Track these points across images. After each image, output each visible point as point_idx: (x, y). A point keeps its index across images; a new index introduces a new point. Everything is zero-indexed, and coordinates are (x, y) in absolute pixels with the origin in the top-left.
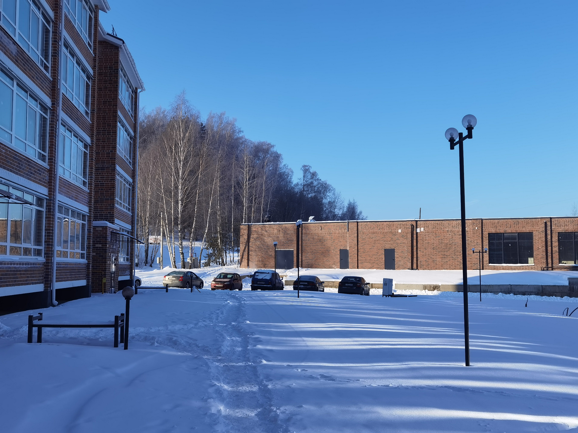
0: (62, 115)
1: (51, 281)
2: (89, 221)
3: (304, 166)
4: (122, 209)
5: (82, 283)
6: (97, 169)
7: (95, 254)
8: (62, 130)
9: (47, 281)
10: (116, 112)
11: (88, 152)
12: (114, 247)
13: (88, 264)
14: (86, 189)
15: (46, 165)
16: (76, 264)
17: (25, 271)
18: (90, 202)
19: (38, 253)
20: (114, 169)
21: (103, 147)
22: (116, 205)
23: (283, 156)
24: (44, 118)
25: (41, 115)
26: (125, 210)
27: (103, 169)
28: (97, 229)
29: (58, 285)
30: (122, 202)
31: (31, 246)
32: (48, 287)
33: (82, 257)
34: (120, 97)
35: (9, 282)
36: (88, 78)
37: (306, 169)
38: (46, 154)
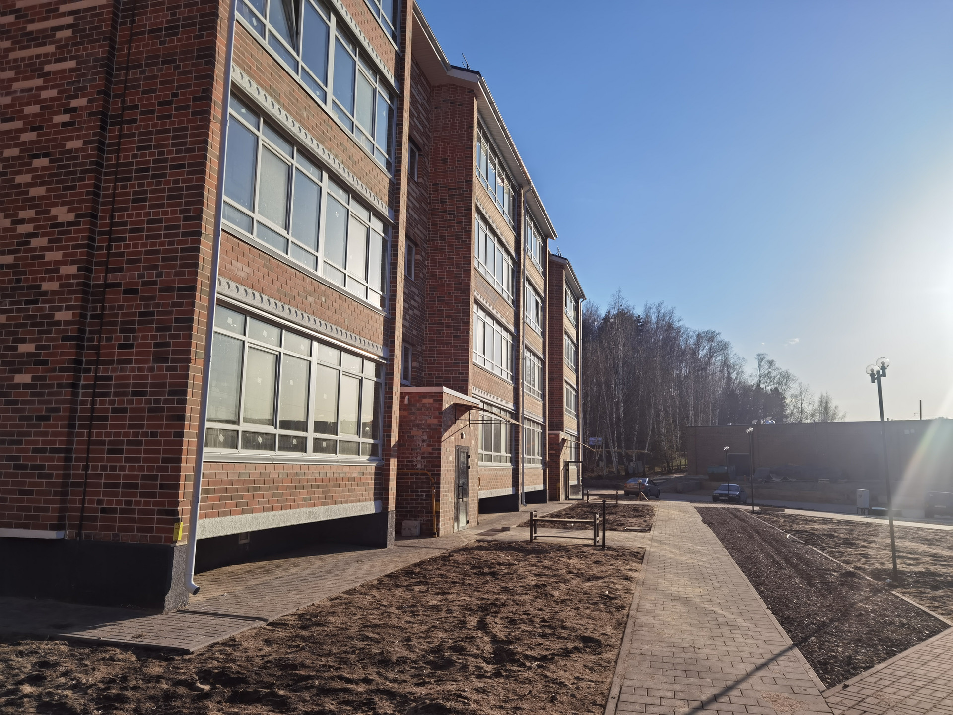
2: (545, 429)
3: (759, 355)
4: (569, 415)
7: (550, 460)
8: (523, 351)
9: (518, 485)
10: (562, 326)
11: (542, 367)
13: (545, 469)
14: (541, 401)
15: (513, 385)
18: (545, 412)
22: (565, 412)
23: (732, 344)
24: (512, 344)
26: (572, 417)
28: (552, 436)
29: (525, 489)
30: (570, 409)
31: (506, 455)
32: (518, 490)
35: (494, 485)
37: (761, 358)
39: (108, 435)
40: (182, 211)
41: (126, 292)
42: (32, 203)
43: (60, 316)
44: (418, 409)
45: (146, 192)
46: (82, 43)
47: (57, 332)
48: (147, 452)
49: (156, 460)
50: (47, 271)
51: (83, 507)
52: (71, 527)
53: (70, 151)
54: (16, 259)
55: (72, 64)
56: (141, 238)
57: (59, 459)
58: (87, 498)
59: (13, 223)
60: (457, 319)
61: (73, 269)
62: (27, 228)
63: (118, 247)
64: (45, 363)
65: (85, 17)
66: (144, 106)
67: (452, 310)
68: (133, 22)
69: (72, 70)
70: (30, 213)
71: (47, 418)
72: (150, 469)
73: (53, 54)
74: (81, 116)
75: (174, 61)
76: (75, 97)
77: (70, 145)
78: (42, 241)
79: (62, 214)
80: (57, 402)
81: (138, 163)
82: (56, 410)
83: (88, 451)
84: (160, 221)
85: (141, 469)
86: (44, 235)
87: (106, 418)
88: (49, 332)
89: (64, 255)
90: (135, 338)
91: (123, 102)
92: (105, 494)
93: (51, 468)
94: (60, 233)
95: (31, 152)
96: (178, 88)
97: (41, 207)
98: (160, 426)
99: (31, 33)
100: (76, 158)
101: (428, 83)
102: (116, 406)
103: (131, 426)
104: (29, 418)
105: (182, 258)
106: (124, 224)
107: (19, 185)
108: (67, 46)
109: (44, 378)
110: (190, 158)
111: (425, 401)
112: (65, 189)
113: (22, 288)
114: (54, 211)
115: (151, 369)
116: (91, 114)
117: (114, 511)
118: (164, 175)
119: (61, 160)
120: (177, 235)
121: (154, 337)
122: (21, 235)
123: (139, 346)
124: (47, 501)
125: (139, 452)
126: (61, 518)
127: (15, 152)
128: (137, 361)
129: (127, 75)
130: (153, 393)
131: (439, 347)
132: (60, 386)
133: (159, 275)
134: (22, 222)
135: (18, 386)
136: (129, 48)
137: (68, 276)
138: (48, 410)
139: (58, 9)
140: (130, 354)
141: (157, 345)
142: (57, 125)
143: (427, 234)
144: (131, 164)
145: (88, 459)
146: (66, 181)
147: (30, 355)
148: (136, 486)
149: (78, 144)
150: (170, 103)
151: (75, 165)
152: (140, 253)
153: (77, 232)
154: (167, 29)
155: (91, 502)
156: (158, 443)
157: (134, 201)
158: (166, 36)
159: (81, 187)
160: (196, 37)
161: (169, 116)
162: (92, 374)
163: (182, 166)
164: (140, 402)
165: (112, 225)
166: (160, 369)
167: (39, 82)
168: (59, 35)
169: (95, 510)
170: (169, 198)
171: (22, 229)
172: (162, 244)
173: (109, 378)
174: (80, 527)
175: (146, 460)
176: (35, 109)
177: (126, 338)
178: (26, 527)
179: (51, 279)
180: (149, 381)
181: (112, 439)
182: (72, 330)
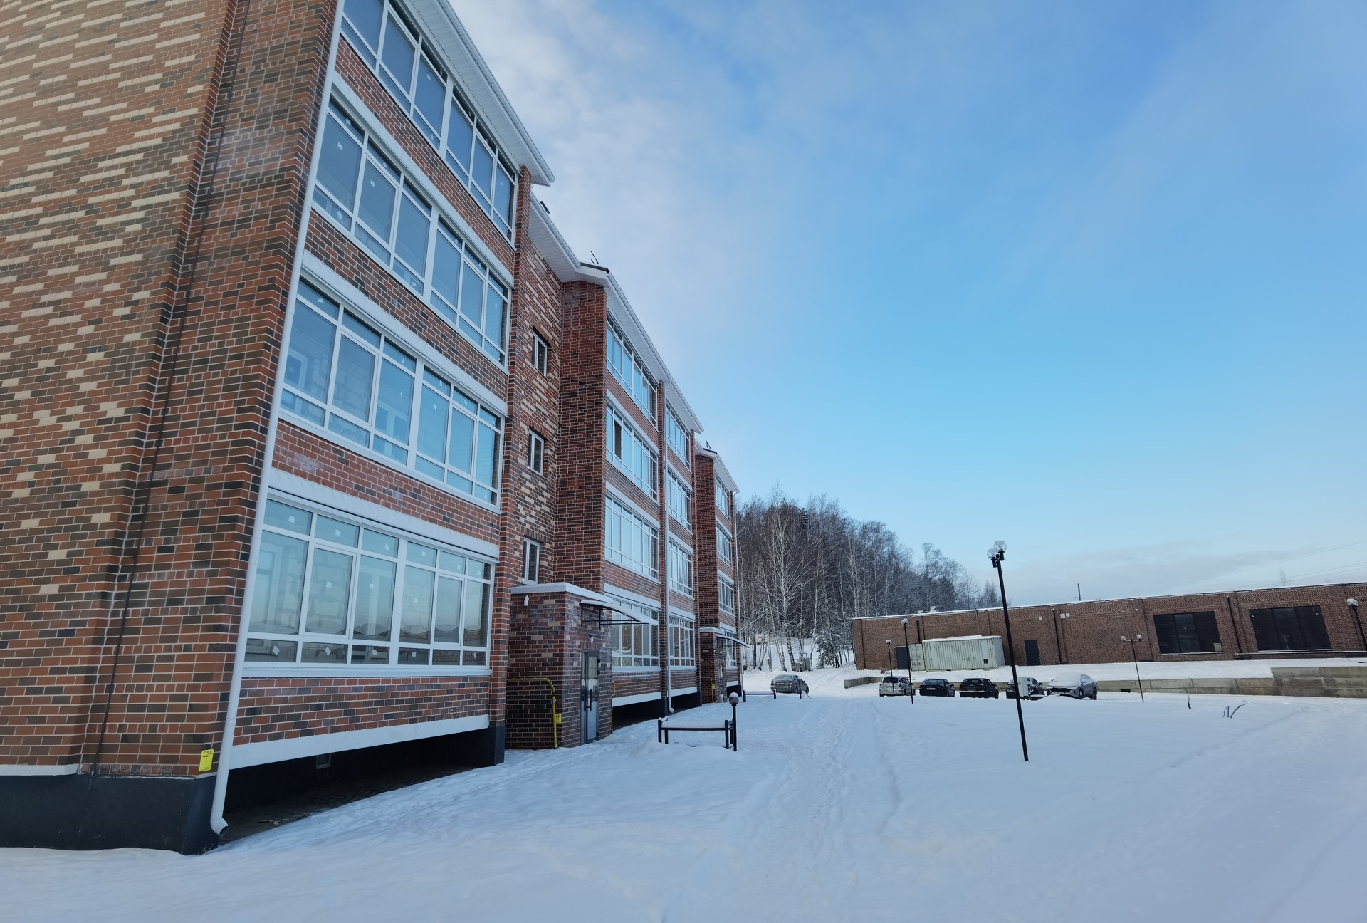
0: (669, 534)
1: (667, 689)
2: (696, 628)
3: (925, 544)
4: (725, 611)
5: (693, 690)
6: (700, 575)
7: (703, 660)
8: (669, 546)
9: (664, 689)
10: (714, 519)
11: (692, 562)
12: (721, 652)
13: (698, 670)
14: (692, 597)
15: (657, 581)
16: (687, 671)
17: (646, 680)
18: (696, 609)
19: (655, 662)
20: (715, 574)
21: (705, 553)
22: (720, 609)
24: (655, 539)
25: (652, 537)
26: (729, 613)
27: (705, 574)
28: (704, 635)
29: (673, 693)
30: (725, 605)
31: (650, 656)
32: (664, 695)
33: (692, 664)
34: (717, 504)
35: (634, 691)
36: (688, 494)
37: (927, 548)
38: (658, 571)
39: (138, 650)
40: (237, 403)
41: (172, 490)
42: (81, 399)
43: (98, 518)
44: (539, 611)
45: (202, 384)
46: (151, 237)
47: (92, 536)
48: (178, 668)
49: (187, 678)
50: (89, 471)
51: (102, 735)
52: (86, 759)
53: (127, 344)
54: (57, 458)
55: (139, 257)
56: (192, 432)
57: (79, 680)
58: (108, 724)
59: (59, 420)
60: (588, 514)
61: (116, 468)
62: (74, 425)
63: (168, 443)
64: (76, 570)
65: (156, 212)
66: (208, 297)
67: (582, 504)
68: (207, 215)
69: (137, 263)
70: (78, 410)
71: (71, 633)
72: (181, 687)
73: (121, 248)
74: (142, 308)
75: (244, 252)
76: (139, 290)
77: (128, 338)
78: (86, 439)
79: (112, 409)
80: (84, 614)
81: (197, 355)
82: (82, 623)
83: (115, 669)
84: (214, 414)
85: (170, 688)
86: (89, 432)
87: (137, 631)
88: (84, 536)
89: (109, 453)
90: (177, 540)
91: (188, 294)
92: (129, 719)
93: (69, 690)
94: (107, 429)
95: (86, 346)
96: (245, 278)
97: (92, 403)
98: (194, 638)
99: (101, 227)
100: (133, 351)
101: (557, 280)
102: (149, 616)
103: (164, 639)
104: (51, 633)
105: (233, 452)
106: (177, 418)
107: (70, 381)
108: (135, 239)
109: (72, 588)
110: (250, 348)
111: (546, 602)
112: (117, 383)
113: (61, 489)
114: (104, 406)
115: (190, 574)
116: (152, 307)
117: (136, 739)
118: (222, 366)
119: (117, 353)
120: (229, 428)
121: (196, 539)
122: (66, 433)
123: (180, 549)
124: (59, 730)
125: (169, 668)
126: (75, 750)
127: (70, 346)
128: (177, 566)
129: (194, 267)
130: (190, 601)
131: (570, 543)
132: (89, 596)
133: (208, 471)
134: (69, 418)
135: (42, 598)
136: (200, 241)
137: (111, 475)
138: (72, 624)
139: (130, 204)
140: (170, 558)
141: (199, 547)
142: (117, 318)
143: (557, 428)
144: (190, 356)
145: (113, 679)
146: (120, 375)
147: (60, 562)
148: (162, 708)
149: (136, 337)
150: (236, 293)
151: (131, 359)
152: (190, 448)
153: (125, 427)
154: (239, 221)
155: (112, 728)
156: (191, 658)
157: (190, 393)
158: (238, 228)
159: (135, 381)
160: (267, 229)
161: (233, 307)
162: (127, 582)
163: (241, 356)
164: (175, 612)
165: (164, 419)
166: (200, 574)
167: (103, 276)
168: (129, 229)
169: (115, 738)
170: (225, 389)
171: (68, 426)
172: (214, 438)
173: (145, 586)
174: (97, 759)
175: (176, 678)
176: (96, 302)
177: (167, 541)
178: (31, 761)
179: (92, 479)
180: (187, 588)
181: (142, 654)
182: (108, 534)
